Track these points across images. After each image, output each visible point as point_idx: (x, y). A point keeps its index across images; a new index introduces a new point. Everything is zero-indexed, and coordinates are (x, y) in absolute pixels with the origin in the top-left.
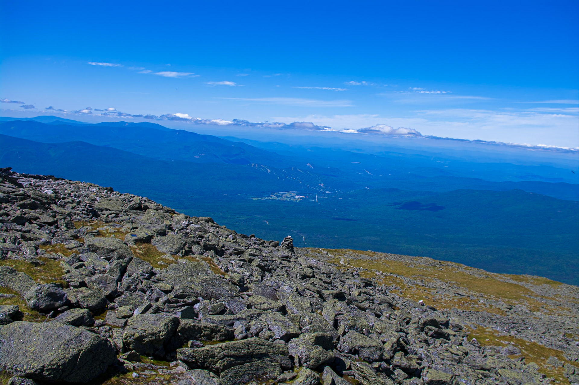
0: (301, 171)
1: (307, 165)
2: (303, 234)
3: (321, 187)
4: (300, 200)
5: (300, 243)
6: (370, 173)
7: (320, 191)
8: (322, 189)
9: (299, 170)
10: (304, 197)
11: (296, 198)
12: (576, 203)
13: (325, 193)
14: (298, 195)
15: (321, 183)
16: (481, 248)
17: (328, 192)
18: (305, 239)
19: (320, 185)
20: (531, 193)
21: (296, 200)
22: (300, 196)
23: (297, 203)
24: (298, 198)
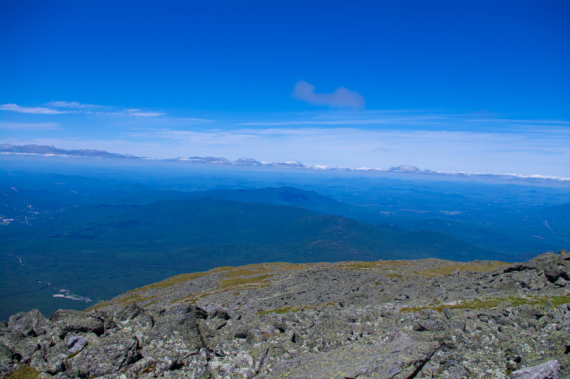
0: (6, 195)
1: (12, 188)
2: (19, 256)
3: (29, 209)
4: (9, 223)
5: (18, 265)
6: (76, 193)
7: (29, 213)
8: (31, 210)
9: (4, 194)
10: (13, 220)
11: (4, 222)
12: (252, 204)
13: (34, 214)
14: (5, 218)
15: (29, 205)
16: (187, 248)
17: (37, 213)
18: (22, 261)
19: (28, 207)
20: (219, 199)
21: (5, 224)
22: (8, 219)
23: (6, 226)
24: (7, 221)
